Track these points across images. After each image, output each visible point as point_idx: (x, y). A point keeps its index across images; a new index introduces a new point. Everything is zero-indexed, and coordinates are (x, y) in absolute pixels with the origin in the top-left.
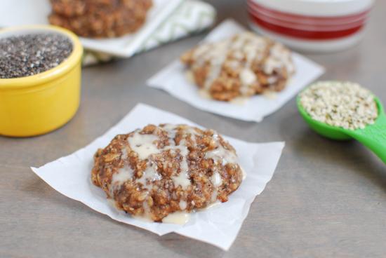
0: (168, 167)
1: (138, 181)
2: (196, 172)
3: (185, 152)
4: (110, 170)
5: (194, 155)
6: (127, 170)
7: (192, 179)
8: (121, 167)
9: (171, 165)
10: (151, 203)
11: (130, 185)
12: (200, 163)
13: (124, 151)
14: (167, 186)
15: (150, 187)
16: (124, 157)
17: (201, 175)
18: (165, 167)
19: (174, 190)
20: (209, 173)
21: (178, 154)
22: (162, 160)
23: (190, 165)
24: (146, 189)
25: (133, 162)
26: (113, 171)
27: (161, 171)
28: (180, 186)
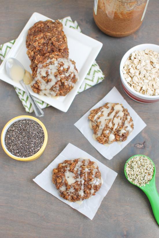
0: (77, 188)
1: (67, 191)
2: (86, 189)
3: (83, 182)
4: (59, 185)
5: (86, 183)
6: (64, 186)
7: (84, 192)
8: (62, 185)
9: (78, 188)
10: (71, 198)
11: (65, 193)
12: (88, 186)
13: (63, 179)
14: (76, 194)
15: (71, 194)
16: (63, 182)
17: (87, 190)
18: (76, 188)
19: (78, 195)
20: (90, 189)
21: (81, 183)
22: (76, 186)
23: (84, 186)
24: (70, 195)
25: (66, 184)
26: (60, 186)
27: (75, 189)
28: (80, 195)
